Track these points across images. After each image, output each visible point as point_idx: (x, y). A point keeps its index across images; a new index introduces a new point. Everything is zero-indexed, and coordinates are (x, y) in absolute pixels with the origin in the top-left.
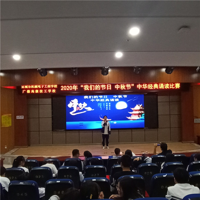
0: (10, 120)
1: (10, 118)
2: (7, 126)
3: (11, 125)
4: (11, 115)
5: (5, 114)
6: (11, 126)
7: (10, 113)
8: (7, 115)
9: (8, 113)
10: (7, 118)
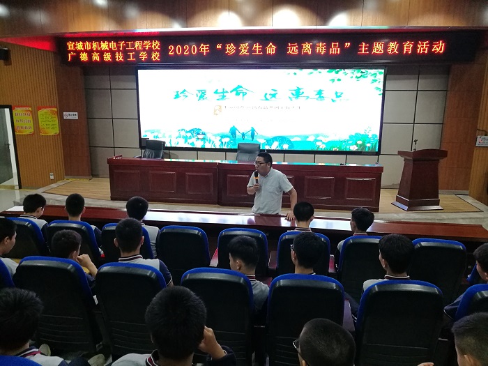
0: (56, 122)
1: (54, 116)
2: (51, 134)
3: (58, 132)
4: (56, 109)
5: (46, 107)
6: (59, 134)
7: (54, 107)
8: (49, 109)
9: (50, 107)
10: (50, 117)
